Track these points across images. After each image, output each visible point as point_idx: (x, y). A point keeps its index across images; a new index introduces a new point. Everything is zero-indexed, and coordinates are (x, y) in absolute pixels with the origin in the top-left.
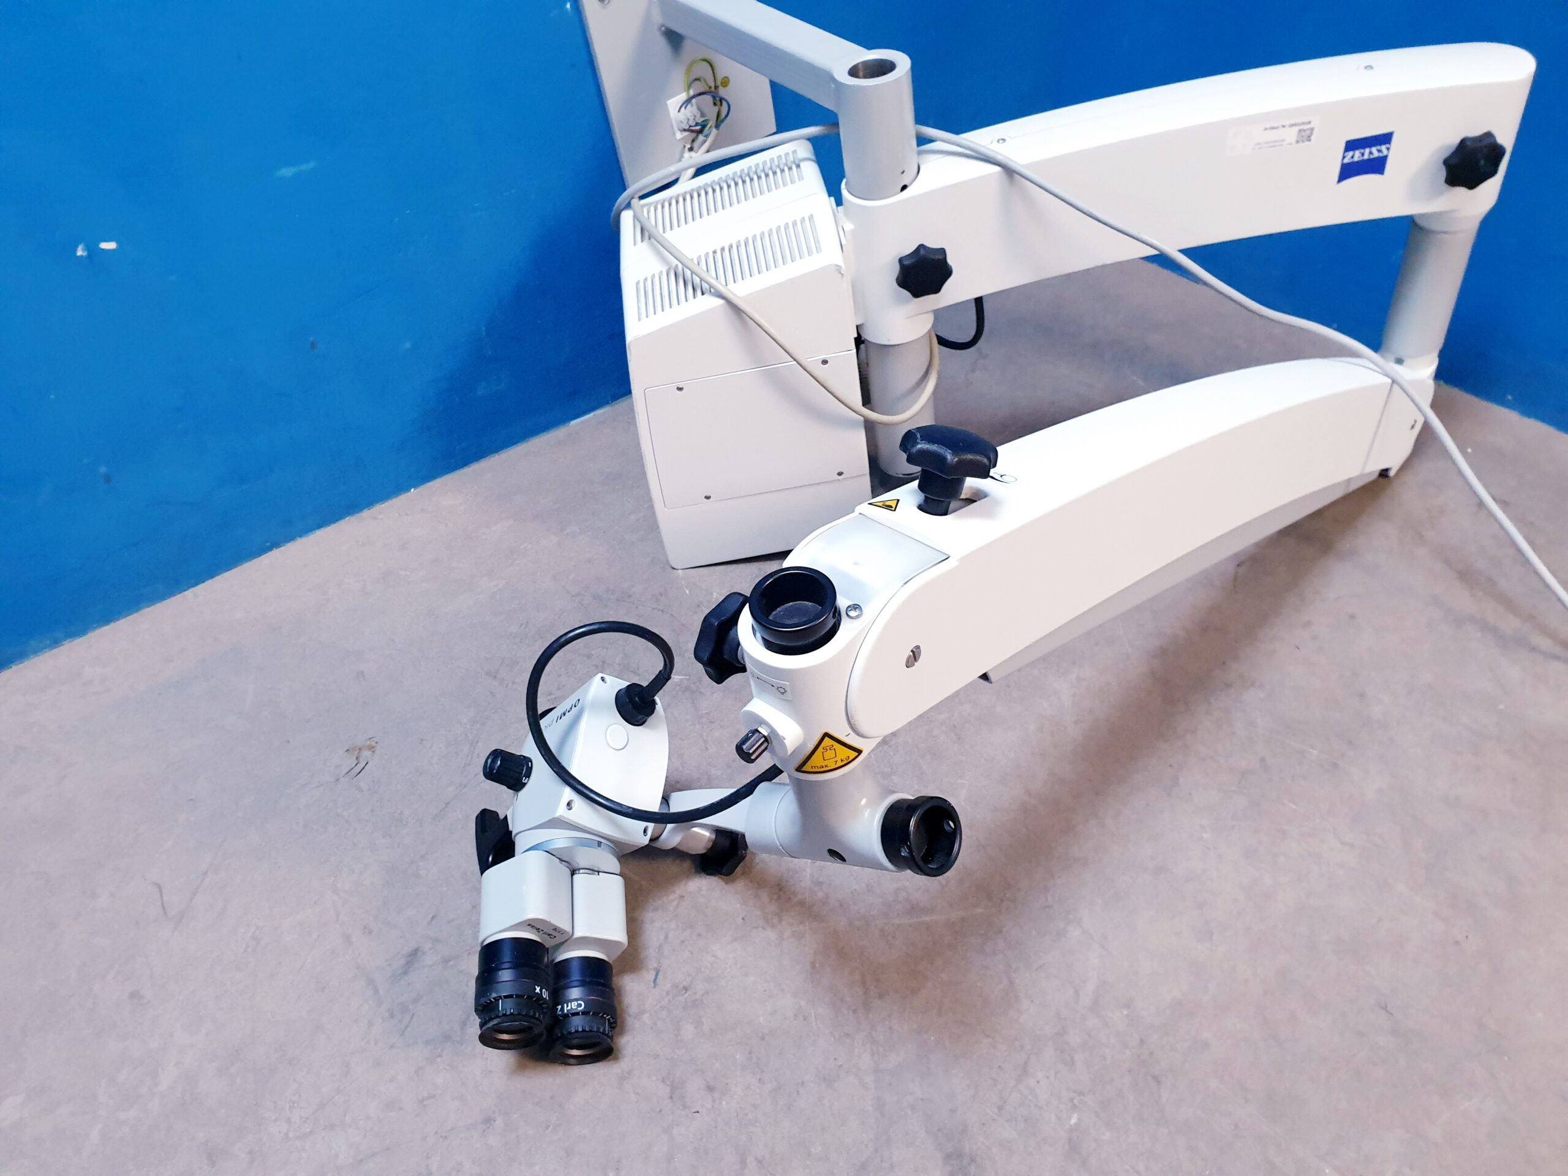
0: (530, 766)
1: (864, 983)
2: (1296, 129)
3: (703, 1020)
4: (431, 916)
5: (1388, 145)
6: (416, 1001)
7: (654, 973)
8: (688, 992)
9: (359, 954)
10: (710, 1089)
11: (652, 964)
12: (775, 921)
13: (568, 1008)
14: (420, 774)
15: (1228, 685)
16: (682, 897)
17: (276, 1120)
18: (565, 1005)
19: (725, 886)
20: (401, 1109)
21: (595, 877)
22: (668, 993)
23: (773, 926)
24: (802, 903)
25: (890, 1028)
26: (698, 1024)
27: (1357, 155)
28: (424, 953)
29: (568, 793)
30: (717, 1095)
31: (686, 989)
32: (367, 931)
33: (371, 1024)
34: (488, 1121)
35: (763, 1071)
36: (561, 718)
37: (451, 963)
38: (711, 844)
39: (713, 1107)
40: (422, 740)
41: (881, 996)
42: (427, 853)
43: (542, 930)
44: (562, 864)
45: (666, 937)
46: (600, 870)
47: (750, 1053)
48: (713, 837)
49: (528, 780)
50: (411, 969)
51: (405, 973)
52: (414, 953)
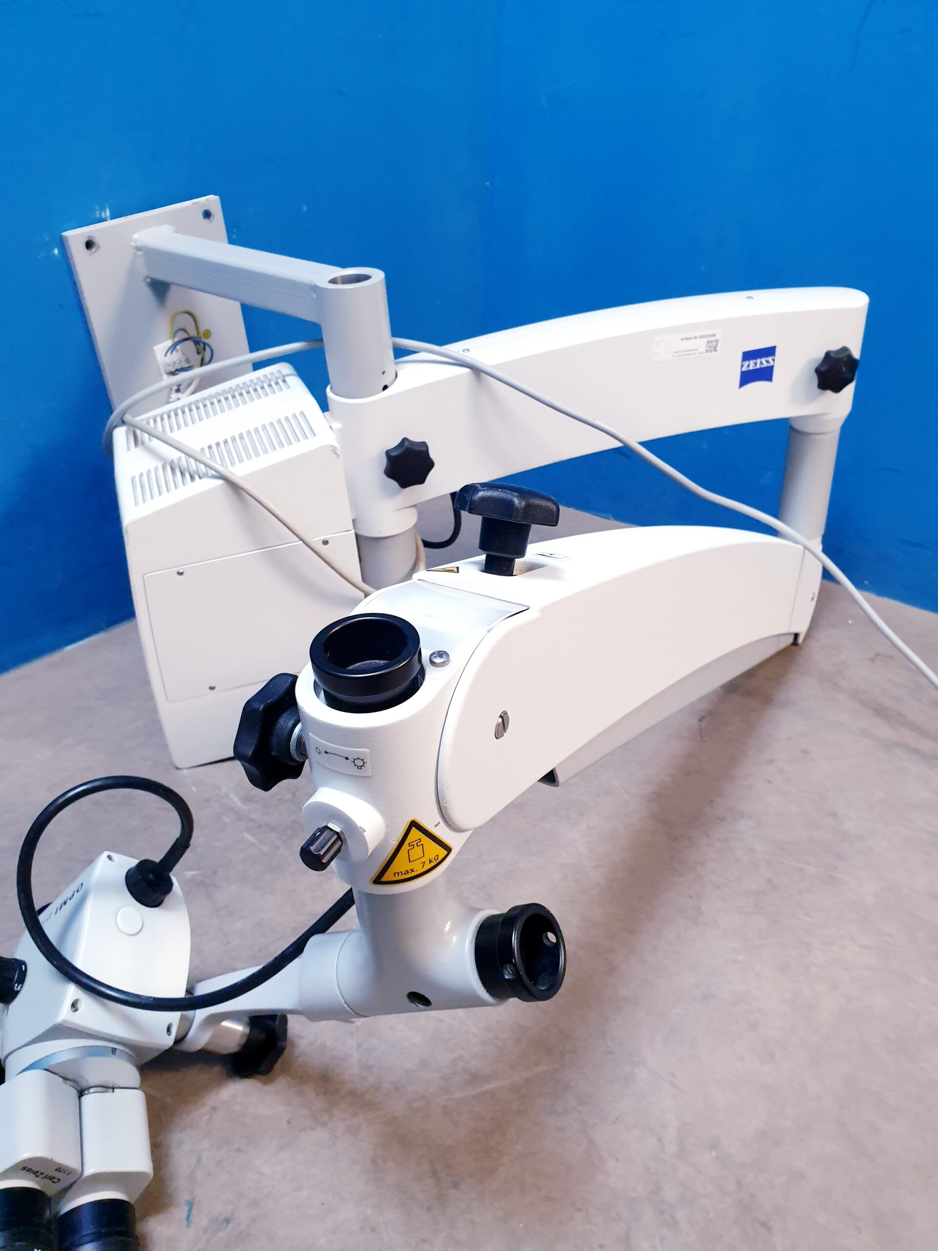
0: (24, 969)
1: (434, 1173)
2: (705, 340)
5: (773, 357)
7: (185, 1209)
8: (231, 1225)
11: (183, 1197)
12: (326, 1118)
15: (723, 819)
16: (214, 1109)
21: (109, 1095)
22: (205, 1231)
23: (324, 1125)
24: (353, 1093)
25: (472, 1222)
27: (752, 365)
29: (72, 991)
31: (227, 1221)
36: (61, 908)
38: (244, 1040)
41: (455, 1185)
43: (42, 1174)
44: (66, 1083)
46: (116, 1086)
48: (247, 1030)
49: (21, 987)
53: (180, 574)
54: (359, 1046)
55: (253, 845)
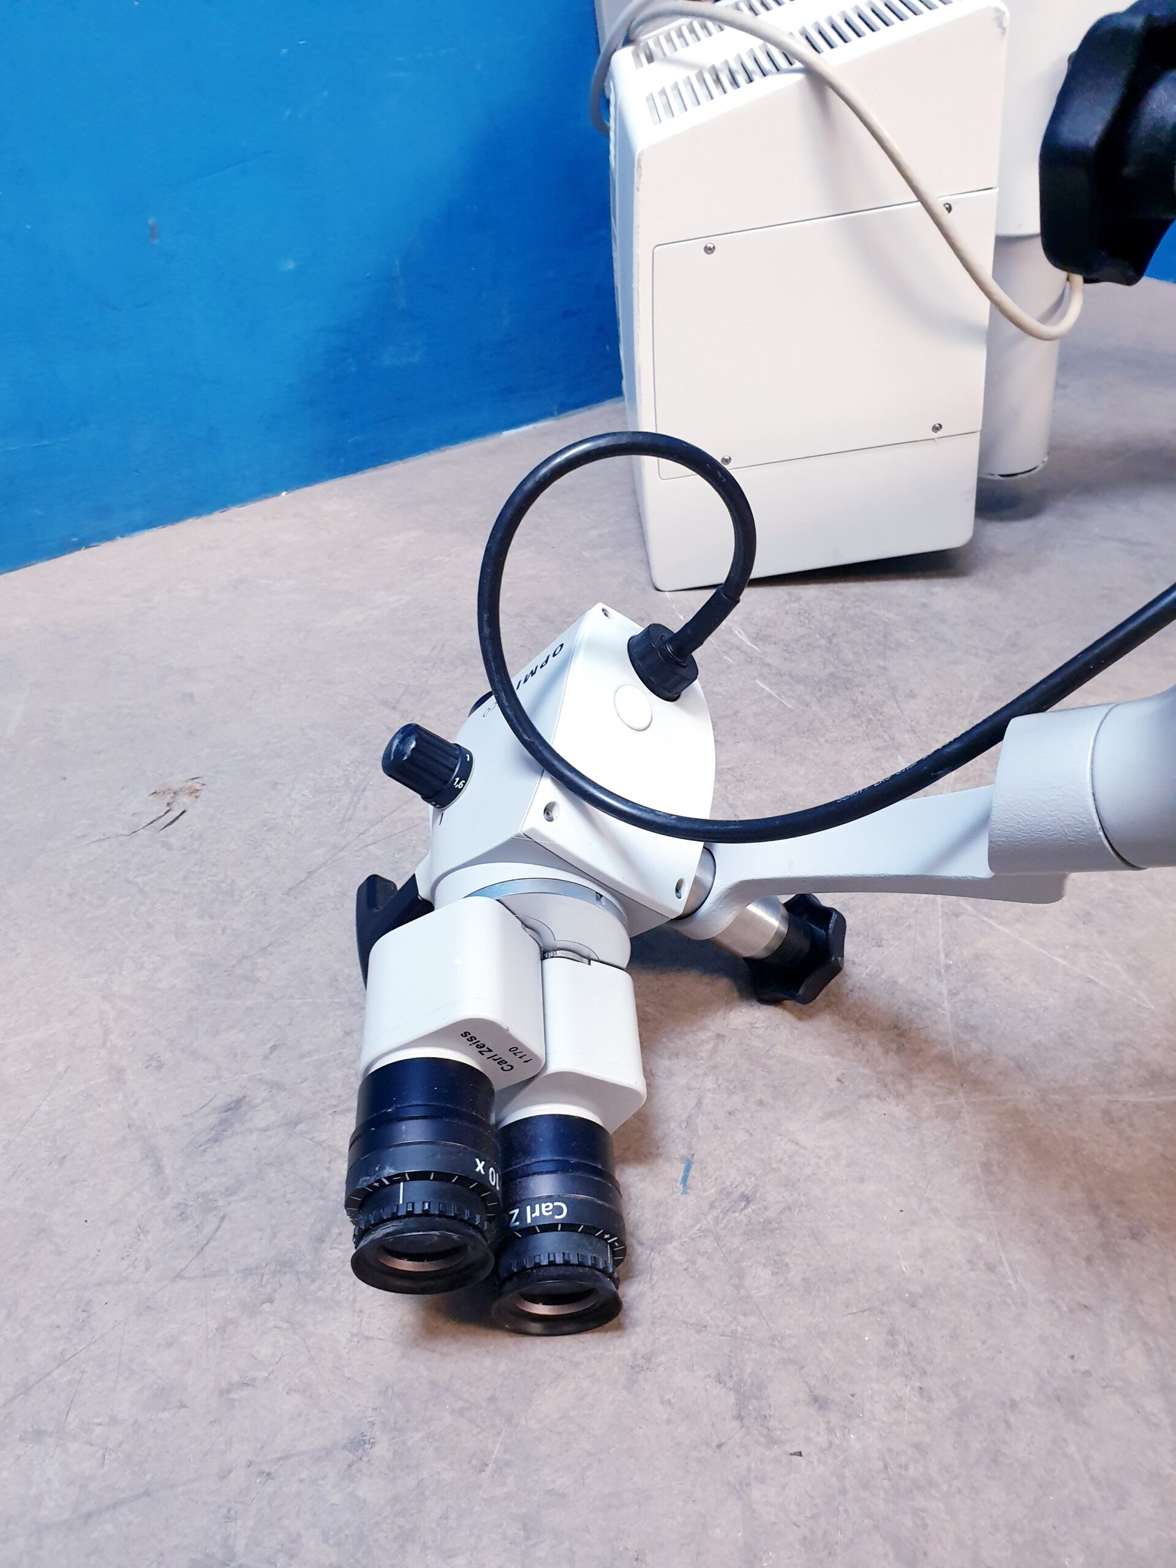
0: (468, 760)
1: (1095, 1208)
3: (788, 1260)
4: (270, 1044)
6: (230, 1191)
7: (683, 1166)
8: (753, 1206)
9: (136, 1103)
10: (820, 1402)
11: (678, 1149)
12: (901, 1087)
13: (534, 1215)
14: (268, 830)
16: (720, 1036)
18: (528, 1208)
19: (800, 1025)
20: (183, 1405)
21: (583, 966)
22: (712, 1206)
23: (899, 1096)
24: (945, 1059)
26: (779, 1267)
28: (253, 1107)
29: (547, 789)
30: (835, 1418)
31: (747, 1199)
32: (155, 1063)
33: (141, 1230)
34: (359, 1444)
35: (924, 1373)
36: (526, 680)
37: (300, 1127)
38: (777, 944)
39: (831, 1445)
40: (276, 784)
41: (1135, 1235)
42: (271, 944)
43: (490, 1051)
45: (699, 1103)
46: (594, 956)
47: (891, 1333)
48: (784, 929)
49: (464, 784)
50: (228, 1133)
51: (216, 1140)
52: (235, 1107)
53: (709, 250)
54: (953, 994)
55: (770, 696)
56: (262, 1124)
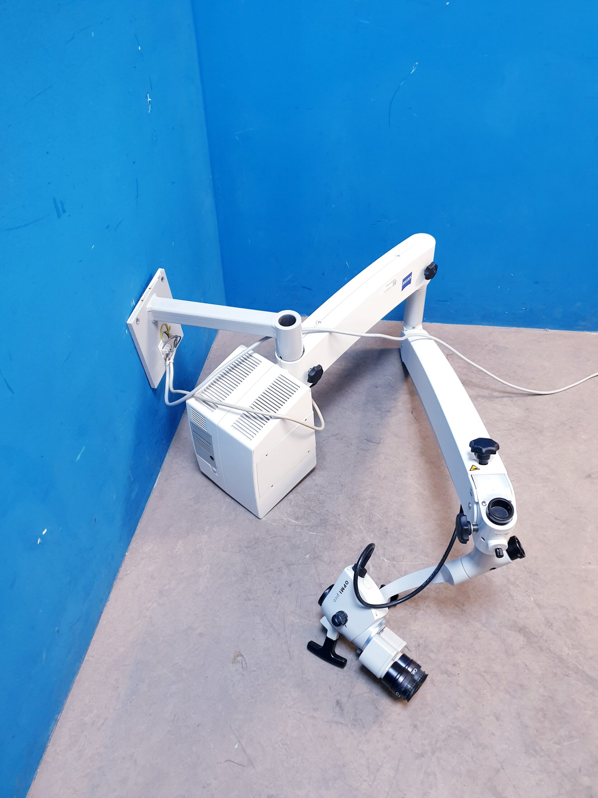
0: (344, 613)
1: (456, 606)
3: (433, 649)
4: (328, 688)
5: (411, 275)
6: (356, 715)
7: (406, 648)
8: (421, 646)
9: (323, 718)
10: (454, 665)
12: (418, 608)
14: (268, 650)
17: (361, 784)
19: (396, 609)
20: (390, 746)
22: (416, 651)
23: (420, 609)
25: (474, 612)
26: (432, 651)
27: (405, 282)
28: (340, 700)
30: (458, 665)
31: (419, 645)
32: (315, 710)
33: (352, 733)
35: (460, 649)
37: (351, 696)
39: (460, 669)
41: (464, 605)
42: (303, 672)
47: (453, 648)
50: (343, 708)
51: (343, 710)
52: (338, 703)
53: (267, 455)
56: (346, 701)
